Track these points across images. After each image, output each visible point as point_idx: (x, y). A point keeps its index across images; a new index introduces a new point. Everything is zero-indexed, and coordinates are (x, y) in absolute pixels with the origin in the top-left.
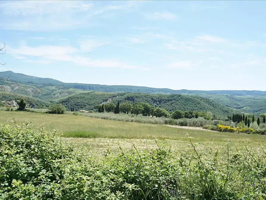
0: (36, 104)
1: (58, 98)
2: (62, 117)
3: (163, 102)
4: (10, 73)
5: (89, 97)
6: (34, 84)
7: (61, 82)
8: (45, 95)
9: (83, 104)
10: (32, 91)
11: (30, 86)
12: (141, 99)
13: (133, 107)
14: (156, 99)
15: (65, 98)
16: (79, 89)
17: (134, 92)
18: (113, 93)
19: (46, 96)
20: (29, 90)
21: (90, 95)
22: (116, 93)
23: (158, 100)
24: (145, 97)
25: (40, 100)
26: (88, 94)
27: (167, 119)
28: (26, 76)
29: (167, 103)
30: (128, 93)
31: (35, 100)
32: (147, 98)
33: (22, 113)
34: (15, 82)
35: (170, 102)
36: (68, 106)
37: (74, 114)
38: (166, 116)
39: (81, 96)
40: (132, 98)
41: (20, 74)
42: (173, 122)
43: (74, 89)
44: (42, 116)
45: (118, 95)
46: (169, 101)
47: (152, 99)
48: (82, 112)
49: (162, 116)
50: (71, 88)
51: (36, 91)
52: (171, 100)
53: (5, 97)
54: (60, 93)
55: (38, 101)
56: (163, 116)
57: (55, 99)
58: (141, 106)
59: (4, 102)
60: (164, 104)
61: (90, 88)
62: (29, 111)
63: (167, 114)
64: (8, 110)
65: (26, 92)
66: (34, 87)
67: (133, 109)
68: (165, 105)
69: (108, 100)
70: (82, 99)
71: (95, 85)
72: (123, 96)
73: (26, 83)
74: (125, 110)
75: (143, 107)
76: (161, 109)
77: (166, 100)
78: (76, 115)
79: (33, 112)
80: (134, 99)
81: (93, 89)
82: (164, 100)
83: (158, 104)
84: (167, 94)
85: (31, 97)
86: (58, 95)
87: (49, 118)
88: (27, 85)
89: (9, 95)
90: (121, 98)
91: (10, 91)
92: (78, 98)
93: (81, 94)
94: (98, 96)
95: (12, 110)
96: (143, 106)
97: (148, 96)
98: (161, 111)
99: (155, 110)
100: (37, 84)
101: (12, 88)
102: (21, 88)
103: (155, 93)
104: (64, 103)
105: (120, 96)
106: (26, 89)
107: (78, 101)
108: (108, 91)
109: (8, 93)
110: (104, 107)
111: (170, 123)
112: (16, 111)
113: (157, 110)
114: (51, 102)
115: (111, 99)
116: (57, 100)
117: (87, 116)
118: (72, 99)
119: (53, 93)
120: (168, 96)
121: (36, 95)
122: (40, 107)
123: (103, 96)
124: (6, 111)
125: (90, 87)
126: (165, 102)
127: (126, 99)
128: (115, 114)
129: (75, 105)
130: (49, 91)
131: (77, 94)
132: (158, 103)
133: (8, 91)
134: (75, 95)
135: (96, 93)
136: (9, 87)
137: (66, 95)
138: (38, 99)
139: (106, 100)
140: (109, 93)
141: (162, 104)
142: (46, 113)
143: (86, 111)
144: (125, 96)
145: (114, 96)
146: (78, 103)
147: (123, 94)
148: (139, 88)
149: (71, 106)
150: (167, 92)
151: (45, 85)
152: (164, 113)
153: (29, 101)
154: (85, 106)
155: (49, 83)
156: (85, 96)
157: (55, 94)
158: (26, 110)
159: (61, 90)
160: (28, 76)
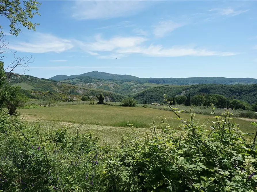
0: (116, 98)
1: (135, 92)
2: (132, 109)
3: (244, 93)
4: (95, 72)
5: (163, 90)
6: (114, 81)
7: (137, 78)
8: (123, 90)
9: (157, 97)
10: (113, 87)
11: (111, 82)
12: (217, 91)
13: (206, 99)
14: (234, 91)
15: (141, 92)
16: (154, 84)
17: (209, 83)
18: (187, 85)
19: (125, 91)
20: (111, 86)
21: (164, 89)
22: (190, 85)
23: (237, 91)
24: (222, 88)
25: (119, 94)
26: (162, 87)
27: (244, 112)
28: (108, 74)
29: (249, 94)
30: (202, 85)
31: (115, 94)
32: (225, 89)
33: (101, 106)
34: (99, 80)
35: (253, 93)
36: (144, 99)
37: (144, 106)
38: (244, 108)
39: (155, 90)
40: (207, 90)
41: (103, 73)
42: (251, 115)
43: (149, 84)
44: (115, 109)
45: (192, 87)
46: (251, 91)
47: (230, 90)
48: (154, 105)
49: (238, 109)
50: (147, 82)
51: (117, 87)
52: (254, 91)
53: (93, 93)
54: (137, 88)
55: (118, 95)
56: (240, 109)
57: (132, 93)
58: (215, 98)
59: (92, 97)
60: (244, 95)
61: (164, 82)
62: (106, 104)
63: (245, 106)
64: (91, 104)
65: (108, 88)
66: (115, 83)
67: (206, 101)
68: (246, 96)
69: (181, 93)
70: (157, 93)
71: (169, 78)
72: (197, 88)
73: (108, 80)
74: (197, 103)
75: (217, 100)
76: (238, 101)
77: (248, 91)
78: (146, 108)
79: (109, 105)
80: (209, 91)
81: (167, 82)
82: (244, 91)
83: (237, 96)
84: (249, 84)
85: (112, 92)
86: (135, 89)
87: (121, 111)
88: (109, 82)
89: (96, 91)
90: (195, 90)
91: (96, 88)
92: (153, 92)
93: (155, 88)
94: (171, 89)
95: (94, 104)
96: (217, 98)
97: (225, 88)
98: (238, 103)
99: (231, 102)
100: (117, 80)
101: (98, 85)
102: (105, 85)
103: (235, 84)
104: (140, 97)
105: (194, 88)
106: (108, 86)
107: (152, 95)
108: (182, 84)
109: (95, 89)
110: (175, 100)
111: (248, 116)
112: (96, 104)
113: (234, 102)
114: (129, 96)
115: (184, 92)
116: (134, 94)
117: (156, 108)
118: (147, 93)
119: (131, 88)
120: (250, 86)
121: (117, 90)
122: (119, 101)
123: (177, 89)
124: (90, 104)
125: (164, 80)
126: (247, 93)
127: (200, 91)
128: (186, 106)
129: (150, 98)
130: (127, 86)
131: (152, 88)
132: (237, 94)
133: (95, 88)
134: (149, 89)
135: (170, 86)
136: (95, 85)
137: (142, 89)
138: (118, 94)
139: (180, 93)
140: (182, 86)
141: (242, 95)
142: (120, 105)
143: (157, 104)
144: (200, 88)
145: (188, 89)
146: (153, 96)
147: (197, 86)
148: (215, 79)
149: (146, 99)
150: (249, 82)
151: (123, 81)
152: (243, 105)
153: (110, 96)
154: (159, 99)
155: (127, 79)
156: (159, 90)
157: (132, 89)
158: (104, 104)
159: (138, 85)
160: (110, 74)
